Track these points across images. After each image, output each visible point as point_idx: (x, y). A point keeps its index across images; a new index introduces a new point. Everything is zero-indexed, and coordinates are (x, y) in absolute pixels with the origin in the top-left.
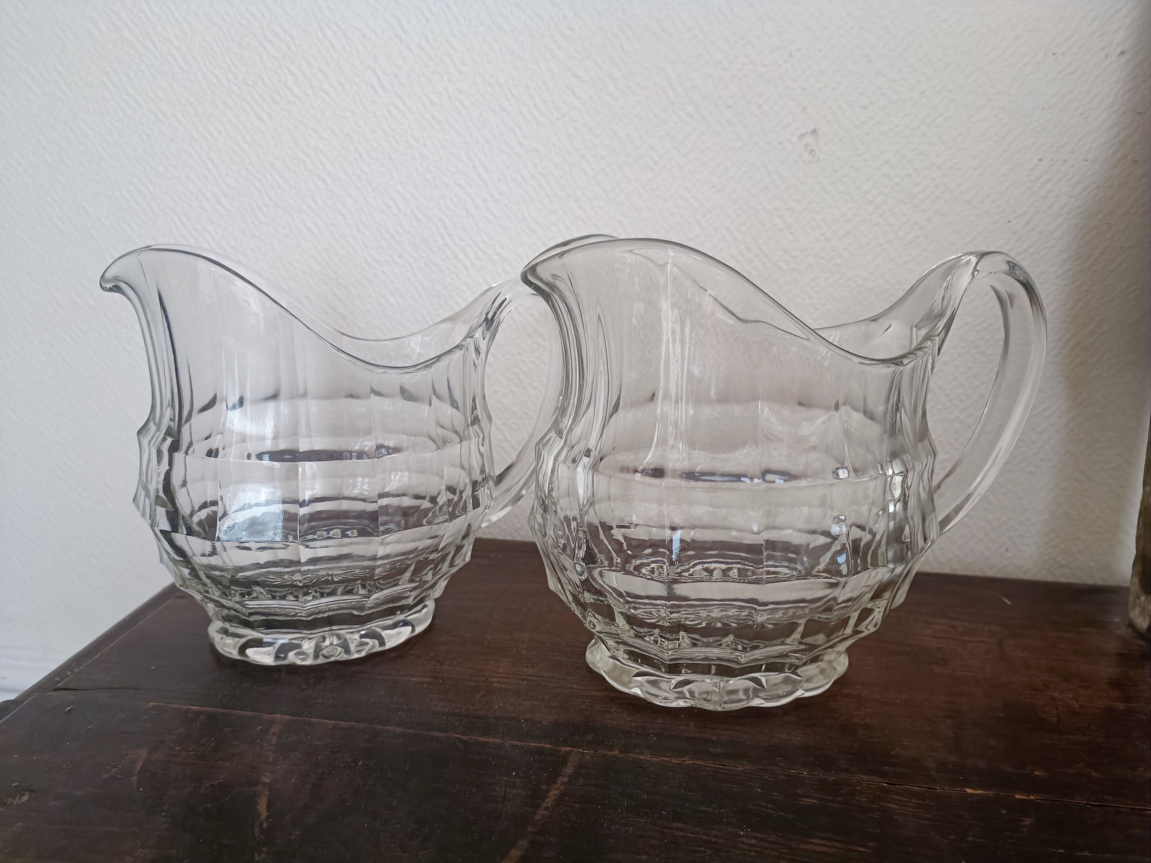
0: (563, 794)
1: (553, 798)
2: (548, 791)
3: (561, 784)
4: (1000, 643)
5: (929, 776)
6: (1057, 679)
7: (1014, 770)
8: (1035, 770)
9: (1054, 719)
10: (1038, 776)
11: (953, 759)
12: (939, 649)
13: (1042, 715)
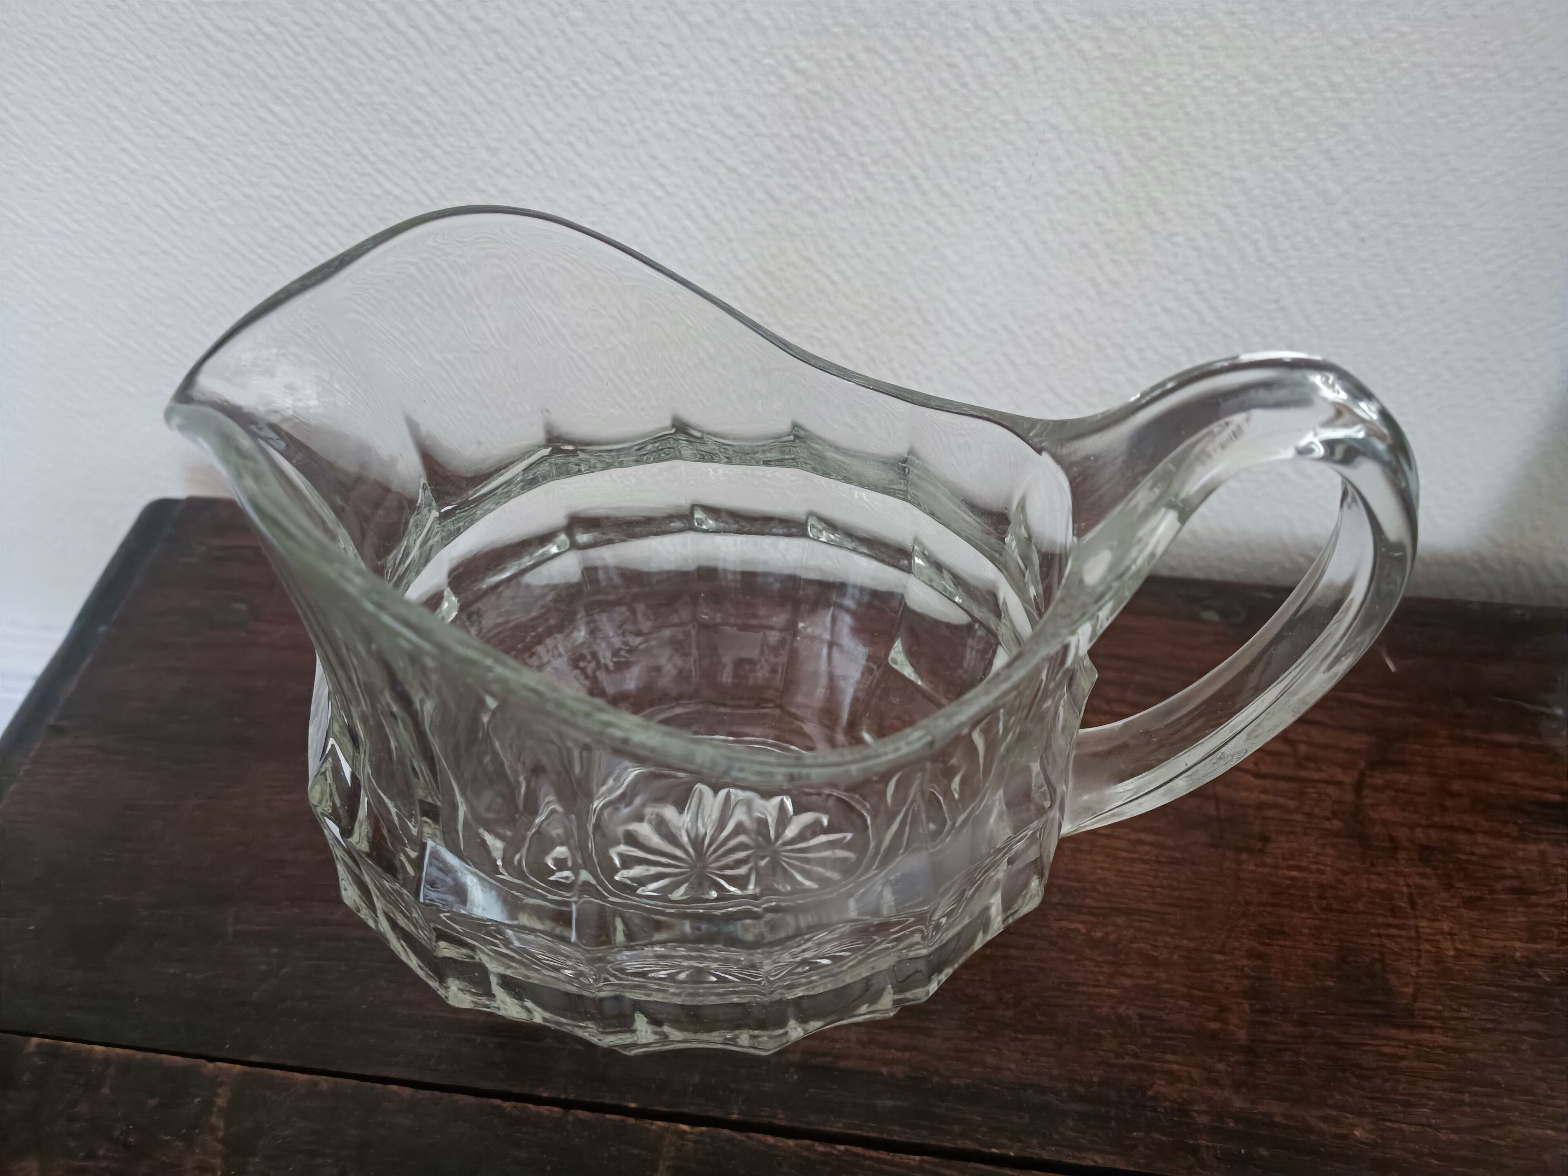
4: (1359, 787)
5: (1195, 1151)
6: (1433, 883)
7: (1324, 1126)
8: (1355, 1126)
9: (1409, 990)
10: (1359, 1141)
11: (1239, 1103)
12: (1261, 806)
13: (1393, 980)
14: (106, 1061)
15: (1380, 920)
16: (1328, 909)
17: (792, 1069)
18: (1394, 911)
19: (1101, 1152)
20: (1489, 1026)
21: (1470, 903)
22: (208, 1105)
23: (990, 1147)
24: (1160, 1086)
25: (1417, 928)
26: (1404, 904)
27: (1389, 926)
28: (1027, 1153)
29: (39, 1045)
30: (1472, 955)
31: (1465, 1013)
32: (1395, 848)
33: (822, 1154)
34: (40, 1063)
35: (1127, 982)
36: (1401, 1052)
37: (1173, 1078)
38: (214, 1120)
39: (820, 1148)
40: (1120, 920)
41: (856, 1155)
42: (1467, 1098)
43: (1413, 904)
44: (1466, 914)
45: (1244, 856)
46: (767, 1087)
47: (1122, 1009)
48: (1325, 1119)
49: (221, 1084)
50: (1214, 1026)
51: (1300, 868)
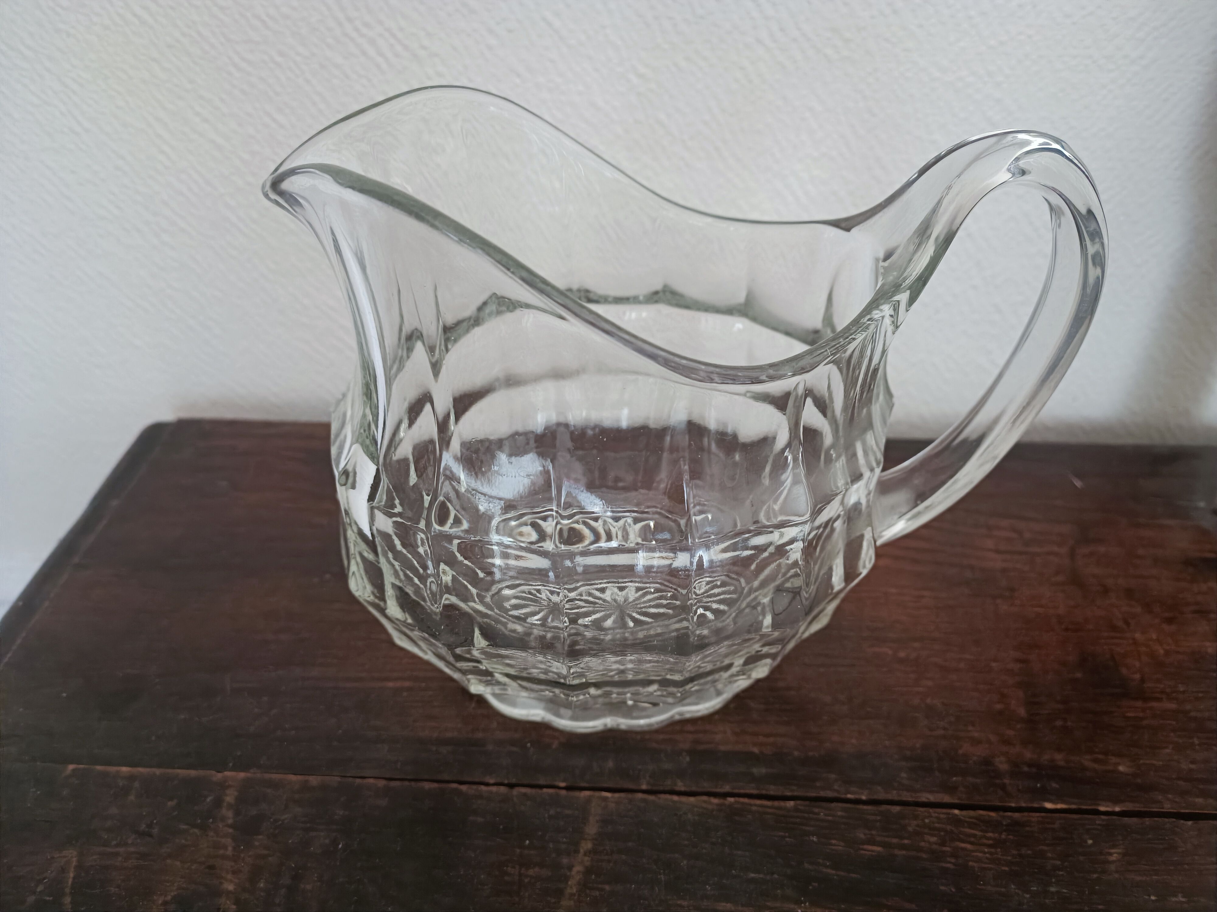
0: (588, 871)
1: (578, 878)
2: (570, 868)
3: (585, 854)
4: (1072, 554)
5: (1003, 787)
6: (1138, 610)
7: (1096, 766)
8: (1119, 764)
9: (1137, 676)
10: (1121, 773)
11: (1028, 755)
12: (1004, 571)
13: (1124, 671)
14: (131, 778)
15: (1106, 634)
16: (1067, 630)
17: (684, 754)
18: (1114, 628)
19: (931, 792)
20: (1200, 695)
21: (1170, 621)
22: (218, 803)
23: (846, 794)
24: (966, 748)
25: (1134, 639)
26: (1120, 624)
27: (1113, 638)
28: (875, 797)
29: (74, 770)
30: (1178, 652)
31: (1181, 688)
32: (1105, 591)
33: (717, 805)
34: (76, 782)
35: (930, 683)
36: (1141, 715)
37: (976, 742)
38: (224, 811)
39: (715, 801)
40: (917, 645)
41: (743, 803)
42: (1196, 741)
43: (1127, 624)
44: (1166, 627)
45: (999, 601)
46: (667, 766)
47: (929, 701)
48: (1095, 761)
49: (229, 787)
50: (999, 707)
51: (1041, 606)
